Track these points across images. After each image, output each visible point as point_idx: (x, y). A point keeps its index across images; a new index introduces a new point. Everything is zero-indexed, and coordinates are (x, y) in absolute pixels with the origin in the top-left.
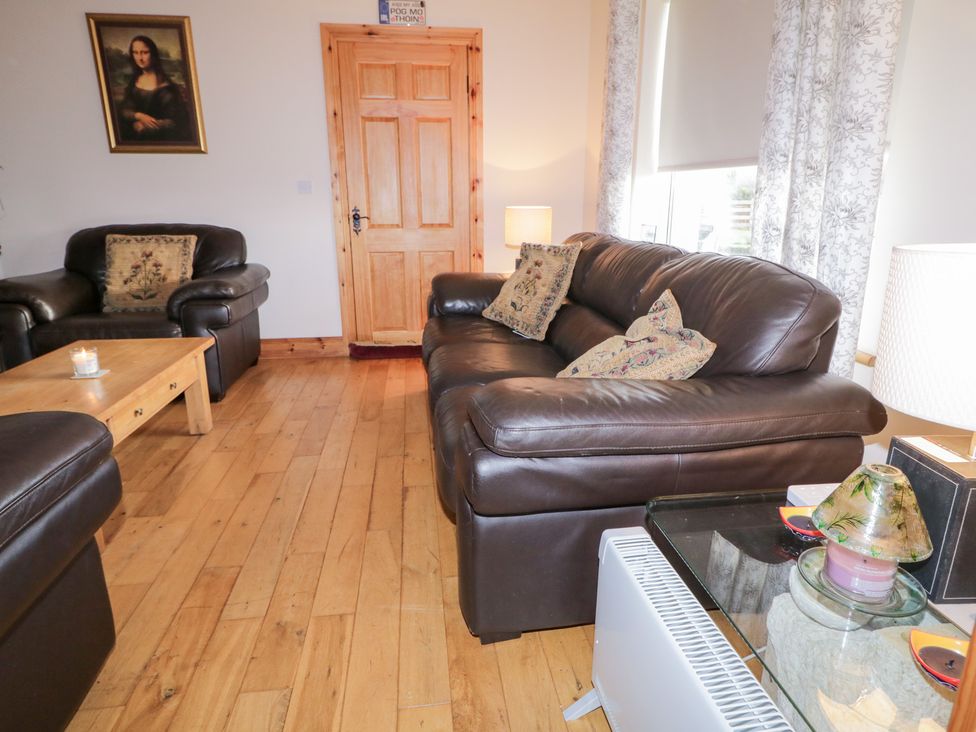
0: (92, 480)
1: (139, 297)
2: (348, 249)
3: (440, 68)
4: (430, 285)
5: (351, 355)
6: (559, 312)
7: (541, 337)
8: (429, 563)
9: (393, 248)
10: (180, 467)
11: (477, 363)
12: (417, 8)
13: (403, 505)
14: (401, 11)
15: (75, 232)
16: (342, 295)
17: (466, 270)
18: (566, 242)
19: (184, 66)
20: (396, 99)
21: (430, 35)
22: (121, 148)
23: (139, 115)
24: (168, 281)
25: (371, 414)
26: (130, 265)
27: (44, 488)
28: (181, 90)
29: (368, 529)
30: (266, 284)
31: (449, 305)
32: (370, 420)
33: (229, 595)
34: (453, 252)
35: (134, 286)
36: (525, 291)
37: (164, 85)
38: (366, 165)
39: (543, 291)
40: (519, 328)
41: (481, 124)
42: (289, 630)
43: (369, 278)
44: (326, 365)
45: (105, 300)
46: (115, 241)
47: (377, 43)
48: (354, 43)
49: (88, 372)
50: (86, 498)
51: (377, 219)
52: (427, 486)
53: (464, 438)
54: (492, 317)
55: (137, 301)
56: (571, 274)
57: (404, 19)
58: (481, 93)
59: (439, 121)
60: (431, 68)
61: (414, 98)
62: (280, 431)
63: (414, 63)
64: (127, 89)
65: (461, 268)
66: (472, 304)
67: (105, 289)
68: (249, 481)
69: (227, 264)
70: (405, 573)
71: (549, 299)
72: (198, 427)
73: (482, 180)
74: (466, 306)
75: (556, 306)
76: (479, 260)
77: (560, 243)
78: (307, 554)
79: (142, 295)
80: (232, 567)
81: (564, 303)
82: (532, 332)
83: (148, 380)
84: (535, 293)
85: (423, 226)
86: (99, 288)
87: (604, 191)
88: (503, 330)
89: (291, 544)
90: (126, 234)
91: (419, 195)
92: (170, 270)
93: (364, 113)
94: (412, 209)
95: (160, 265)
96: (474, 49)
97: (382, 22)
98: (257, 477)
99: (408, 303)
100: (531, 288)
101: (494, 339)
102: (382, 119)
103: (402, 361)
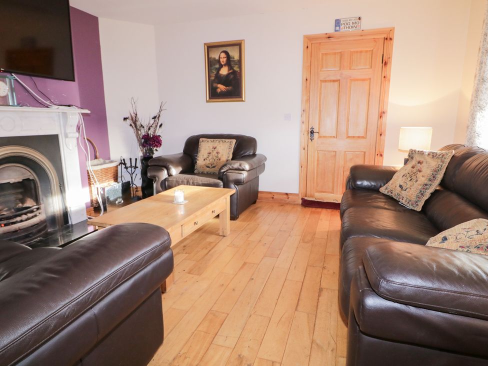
0: (159, 261)
1: (208, 167)
2: (306, 148)
3: (366, 52)
4: (349, 171)
5: (302, 204)
6: (433, 194)
7: (419, 209)
8: (329, 343)
9: (330, 149)
10: (212, 251)
11: (372, 222)
12: (356, 21)
13: (318, 299)
14: (347, 24)
15: (188, 137)
16: (301, 172)
17: (372, 163)
18: (442, 150)
19: (240, 62)
20: (340, 70)
21: (363, 34)
22: (211, 100)
23: (219, 86)
24: (221, 160)
25: (308, 238)
26: (207, 152)
27: (132, 265)
28: (237, 73)
29: (296, 309)
30: (264, 164)
31: (359, 183)
32: (306, 243)
33: (219, 330)
34: (365, 152)
35: (207, 162)
36: (409, 179)
37: (231, 71)
38: (320, 105)
39: (422, 180)
40: (403, 201)
41: (389, 80)
42: (244, 362)
43: (316, 164)
44: (288, 208)
45: (196, 167)
46: (203, 141)
47: (332, 42)
48: (320, 43)
49: (179, 201)
50: (154, 270)
51: (323, 133)
52: (334, 290)
53: (358, 276)
54: (386, 193)
55: (208, 169)
56: (445, 170)
57: (349, 28)
58: (391, 63)
59: (363, 80)
60: (361, 52)
61: (350, 69)
62: (260, 241)
63: (352, 50)
64: (215, 75)
65: (369, 162)
66: (373, 184)
67: (196, 162)
68: (241, 266)
69: (247, 153)
70: (313, 345)
71: (426, 185)
72: (223, 232)
73: (387, 111)
74: (369, 184)
75: (431, 190)
76: (380, 158)
77: (436, 150)
78: (261, 316)
79: (210, 166)
80: (224, 313)
81: (438, 188)
82: (412, 205)
83: (202, 208)
84: (417, 181)
85: (348, 137)
86: (194, 162)
87: (473, 117)
88: (392, 201)
89: (254, 308)
90: (208, 138)
91: (348, 120)
92: (223, 155)
93: (322, 78)
94: (343, 128)
95: (219, 153)
96: (388, 39)
97: (336, 31)
98: (245, 264)
99: (336, 179)
100: (414, 177)
101: (386, 206)
102: (331, 81)
103: (329, 210)
